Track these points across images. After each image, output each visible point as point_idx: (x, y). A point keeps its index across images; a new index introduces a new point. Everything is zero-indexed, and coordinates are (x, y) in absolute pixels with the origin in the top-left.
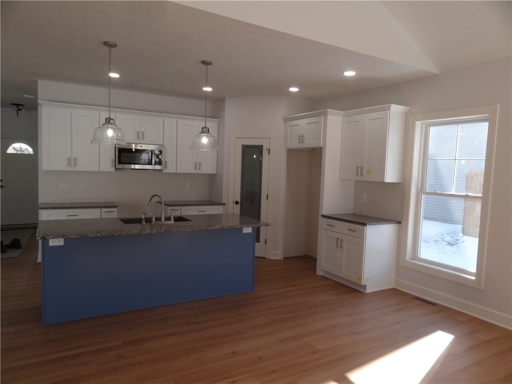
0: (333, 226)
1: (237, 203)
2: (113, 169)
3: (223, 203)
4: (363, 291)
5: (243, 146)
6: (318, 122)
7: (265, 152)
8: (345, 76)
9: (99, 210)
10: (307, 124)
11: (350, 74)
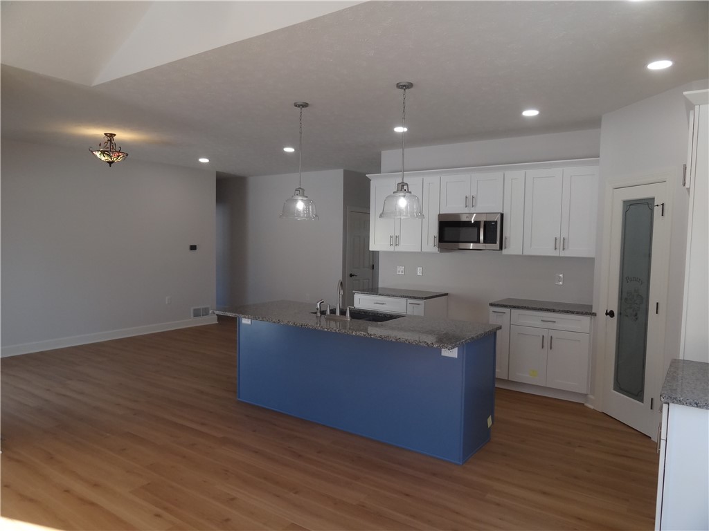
1: (611, 314)
2: (436, 249)
3: (593, 311)
5: (624, 202)
7: (657, 211)
9: (403, 301)
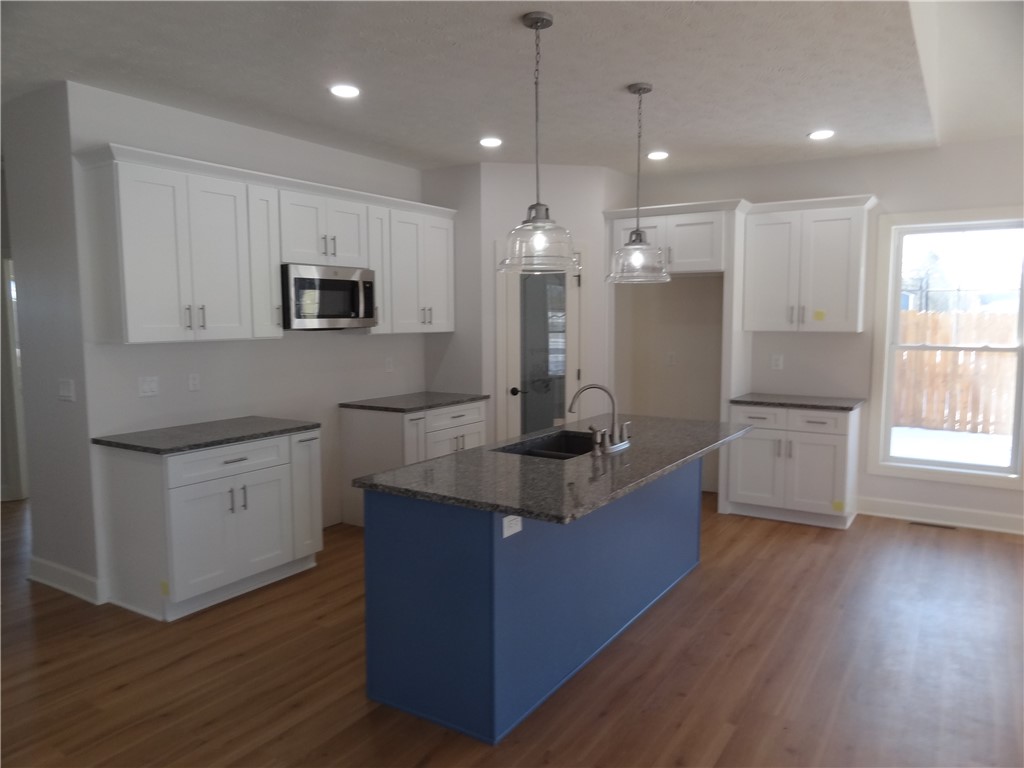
0: (764, 418)
1: (514, 392)
2: (279, 333)
3: (485, 393)
4: (840, 527)
6: (712, 223)
7: (570, 281)
8: (814, 142)
10: (678, 226)
11: (822, 135)
